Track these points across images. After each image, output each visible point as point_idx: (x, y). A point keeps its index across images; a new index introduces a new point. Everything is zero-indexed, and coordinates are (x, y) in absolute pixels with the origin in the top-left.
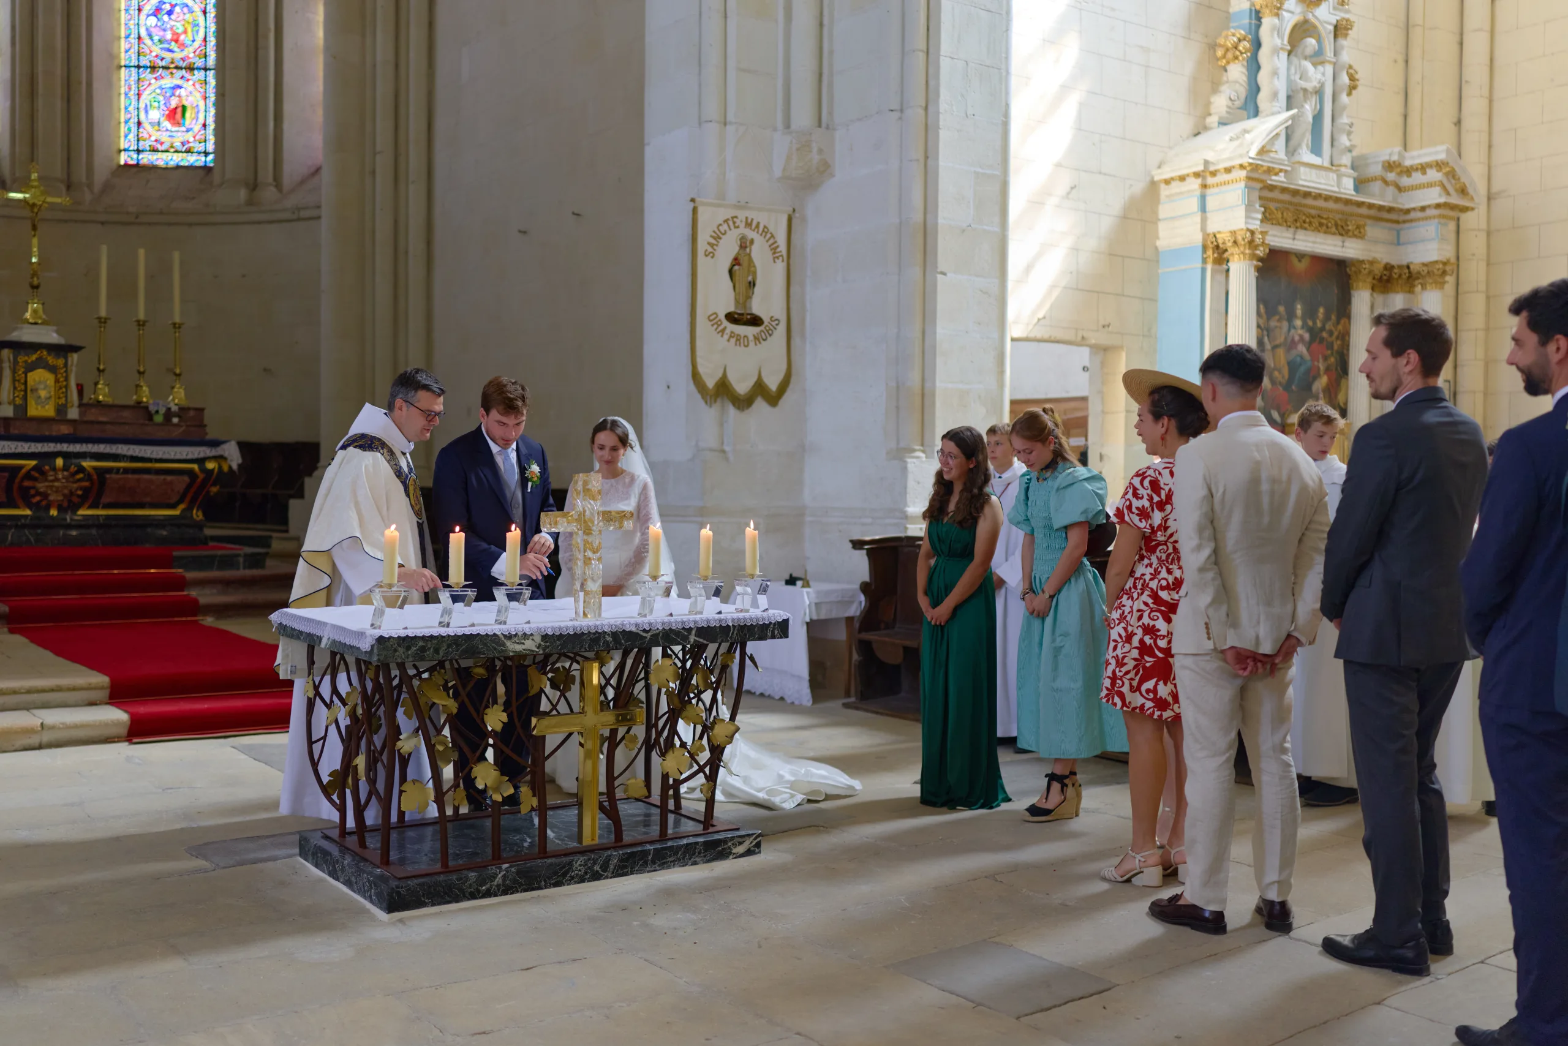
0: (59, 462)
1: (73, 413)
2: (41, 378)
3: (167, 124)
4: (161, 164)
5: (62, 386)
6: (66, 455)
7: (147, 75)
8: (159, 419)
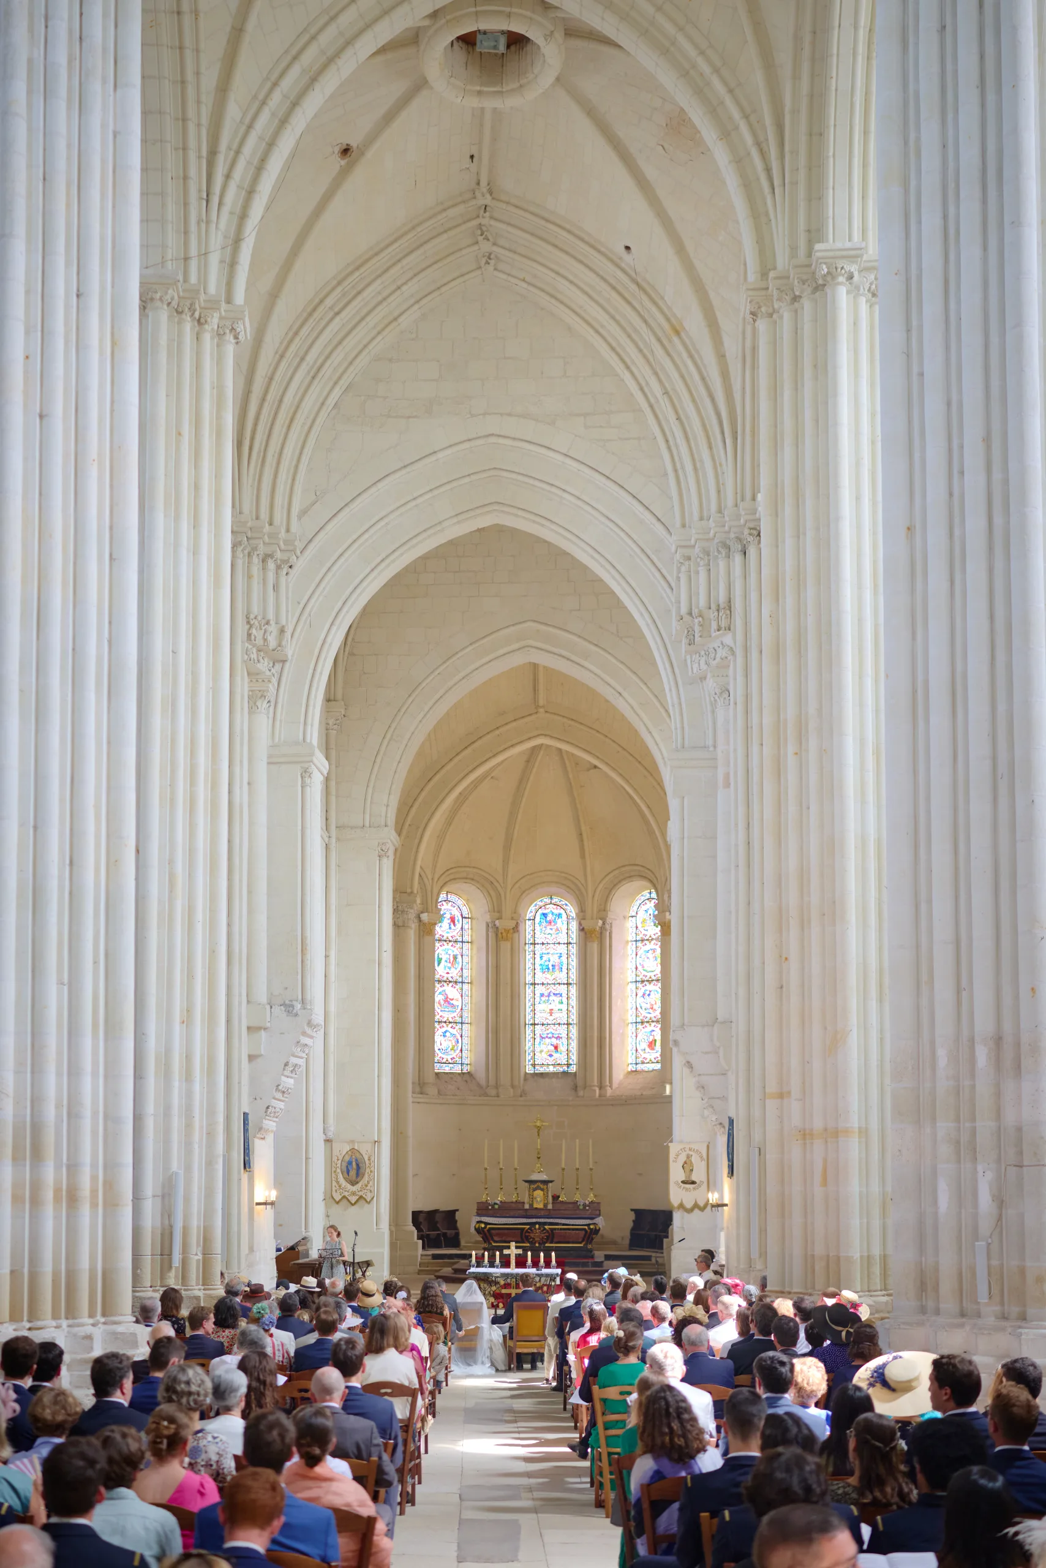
0: (537, 1226)
1: (550, 1207)
2: (539, 1194)
3: (648, 1050)
4: (646, 1069)
5: (546, 1196)
6: (539, 1223)
7: (640, 1026)
8: (581, 1207)
